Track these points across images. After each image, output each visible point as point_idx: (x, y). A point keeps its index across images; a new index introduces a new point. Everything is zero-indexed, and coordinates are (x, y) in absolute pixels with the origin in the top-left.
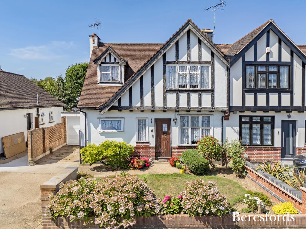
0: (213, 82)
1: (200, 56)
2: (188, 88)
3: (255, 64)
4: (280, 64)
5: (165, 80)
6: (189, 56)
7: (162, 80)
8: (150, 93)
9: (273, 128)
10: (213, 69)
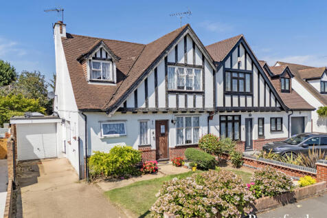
0: (204, 85)
1: (194, 61)
2: (185, 89)
3: (231, 71)
4: (245, 72)
5: (167, 81)
6: (186, 59)
7: (164, 81)
8: (154, 94)
9: (240, 125)
10: (204, 73)
